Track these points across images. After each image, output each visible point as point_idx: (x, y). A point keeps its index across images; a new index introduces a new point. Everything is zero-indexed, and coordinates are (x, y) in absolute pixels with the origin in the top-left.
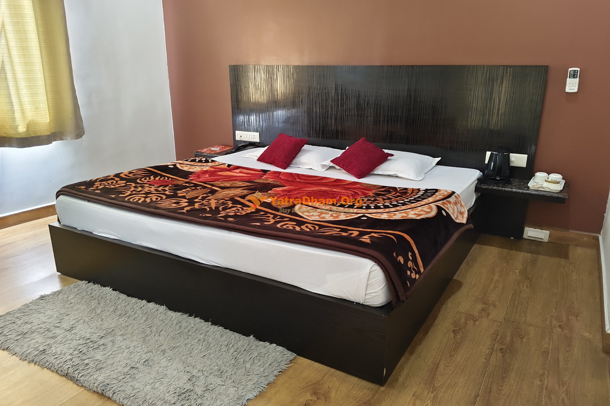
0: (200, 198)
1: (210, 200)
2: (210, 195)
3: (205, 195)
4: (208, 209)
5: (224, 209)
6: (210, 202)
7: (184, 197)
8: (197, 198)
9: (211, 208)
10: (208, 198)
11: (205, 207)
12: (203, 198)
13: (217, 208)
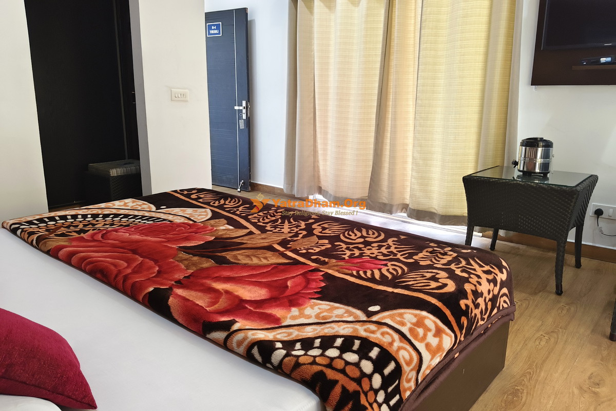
0: (301, 236)
1: (289, 232)
2: (289, 239)
3: (296, 239)
4: (292, 220)
5: (276, 221)
6: (289, 230)
7: (320, 238)
8: (304, 237)
9: (289, 222)
10: (291, 235)
11: (295, 223)
12: (297, 235)
13: (283, 222)
